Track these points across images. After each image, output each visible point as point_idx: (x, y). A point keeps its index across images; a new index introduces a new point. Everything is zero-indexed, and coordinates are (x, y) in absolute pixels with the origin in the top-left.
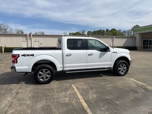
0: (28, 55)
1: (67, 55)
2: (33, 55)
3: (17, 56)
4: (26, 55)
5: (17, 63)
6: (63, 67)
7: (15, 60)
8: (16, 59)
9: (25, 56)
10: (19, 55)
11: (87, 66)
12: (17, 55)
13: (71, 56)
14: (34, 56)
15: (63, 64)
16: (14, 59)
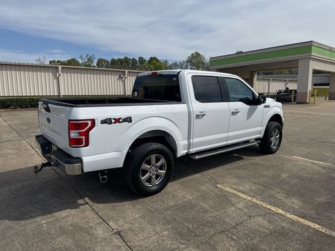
0: (117, 121)
1: (198, 116)
2: (129, 120)
3: (87, 124)
4: (113, 121)
5: (87, 145)
6: (189, 146)
7: (83, 137)
8: (87, 134)
9: (111, 123)
10: (93, 121)
11: (227, 139)
12: (90, 123)
13: (204, 117)
14: (131, 121)
15: (189, 139)
16: (81, 134)
